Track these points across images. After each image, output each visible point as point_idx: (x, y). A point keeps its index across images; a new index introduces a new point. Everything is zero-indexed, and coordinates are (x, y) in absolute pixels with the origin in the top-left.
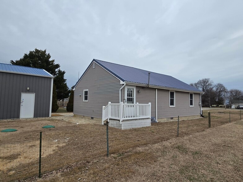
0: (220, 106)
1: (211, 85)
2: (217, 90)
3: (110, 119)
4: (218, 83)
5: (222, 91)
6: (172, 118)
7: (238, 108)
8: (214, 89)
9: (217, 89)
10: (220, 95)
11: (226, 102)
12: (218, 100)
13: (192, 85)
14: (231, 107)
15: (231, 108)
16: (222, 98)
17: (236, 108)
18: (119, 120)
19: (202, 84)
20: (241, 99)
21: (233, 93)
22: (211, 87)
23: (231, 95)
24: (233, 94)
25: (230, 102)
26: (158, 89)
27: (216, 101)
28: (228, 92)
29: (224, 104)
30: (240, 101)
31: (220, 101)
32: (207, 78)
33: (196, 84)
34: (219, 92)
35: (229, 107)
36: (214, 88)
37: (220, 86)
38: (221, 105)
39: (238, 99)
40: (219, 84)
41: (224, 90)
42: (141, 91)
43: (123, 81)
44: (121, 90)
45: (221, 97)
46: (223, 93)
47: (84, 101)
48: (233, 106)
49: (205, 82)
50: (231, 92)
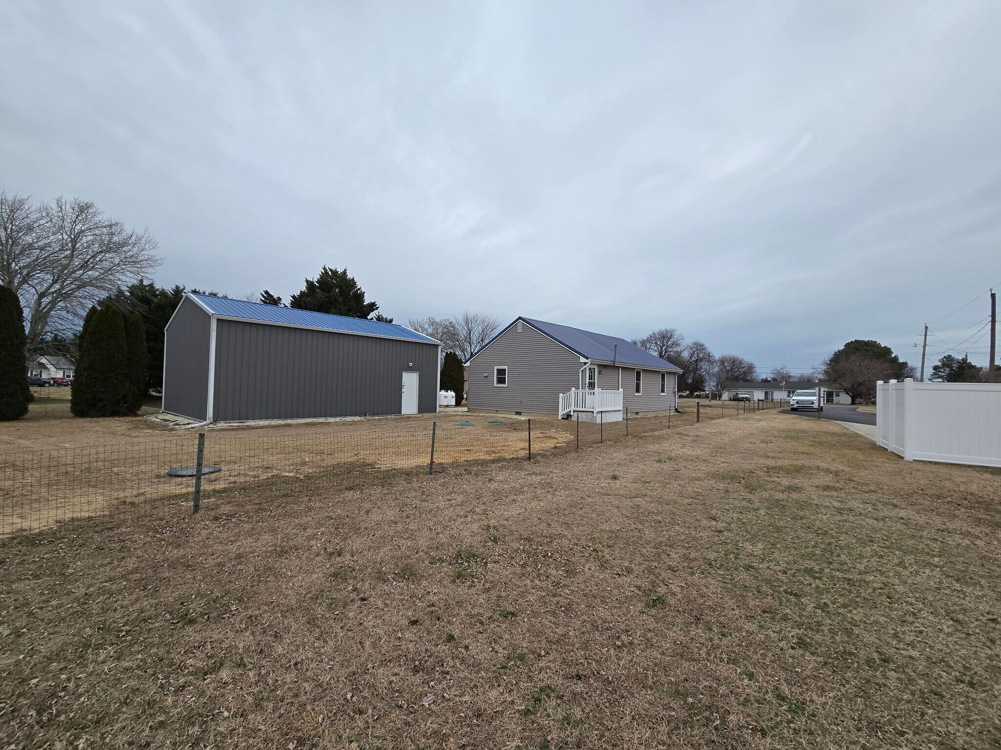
0: (696, 393)
1: (678, 345)
2: (691, 358)
3: (574, 412)
4: (694, 340)
5: (701, 360)
6: (637, 413)
7: (736, 399)
8: (686, 355)
9: (692, 355)
10: (696, 369)
11: (710, 386)
12: (693, 380)
13: (635, 343)
14: (720, 396)
15: (720, 400)
16: (701, 377)
17: (731, 400)
18: (593, 412)
19: (659, 343)
20: (742, 379)
21: (726, 364)
22: (679, 349)
23: (721, 370)
24: (725, 367)
25: (717, 385)
26: (622, 368)
27: (687, 384)
28: (715, 361)
29: (704, 391)
30: (741, 383)
31: (697, 382)
32: (669, 327)
33: (643, 343)
34: (696, 361)
35: (716, 396)
36: (685, 352)
37: (699, 347)
38: (698, 393)
39: (736, 379)
40: (695, 343)
41: (708, 358)
42: (604, 371)
43: (587, 358)
44: (582, 371)
45: (700, 375)
46: (704, 366)
47: (495, 385)
48: (725, 396)
49: (664, 338)
50: (722, 362)
